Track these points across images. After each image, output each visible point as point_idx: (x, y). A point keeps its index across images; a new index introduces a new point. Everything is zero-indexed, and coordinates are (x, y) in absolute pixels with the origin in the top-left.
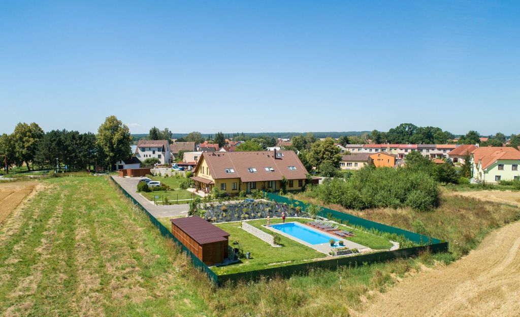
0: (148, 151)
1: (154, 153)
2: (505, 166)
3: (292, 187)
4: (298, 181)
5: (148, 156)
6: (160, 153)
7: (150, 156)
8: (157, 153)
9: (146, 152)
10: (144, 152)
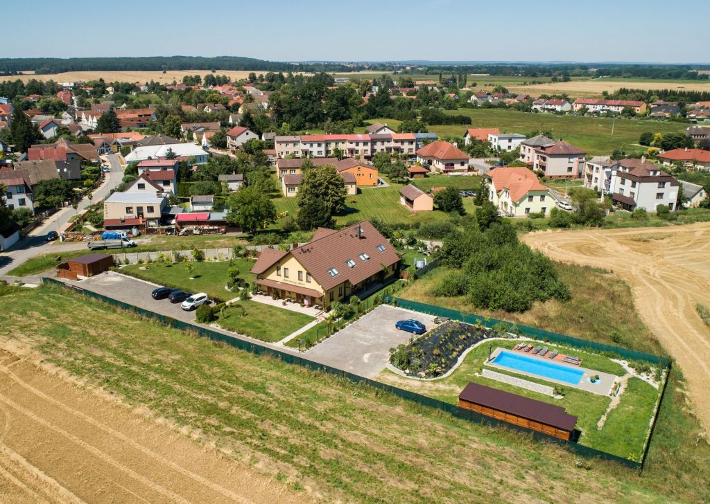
2: (534, 197)
4: (391, 268)
6: (23, 196)
8: (17, 196)
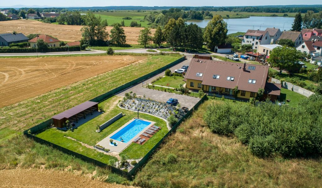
0: (250, 38)
1: (254, 40)
3: (244, 96)
4: (250, 93)
5: (250, 42)
6: (258, 41)
7: (251, 42)
8: (256, 40)
9: (249, 39)
10: (247, 39)
